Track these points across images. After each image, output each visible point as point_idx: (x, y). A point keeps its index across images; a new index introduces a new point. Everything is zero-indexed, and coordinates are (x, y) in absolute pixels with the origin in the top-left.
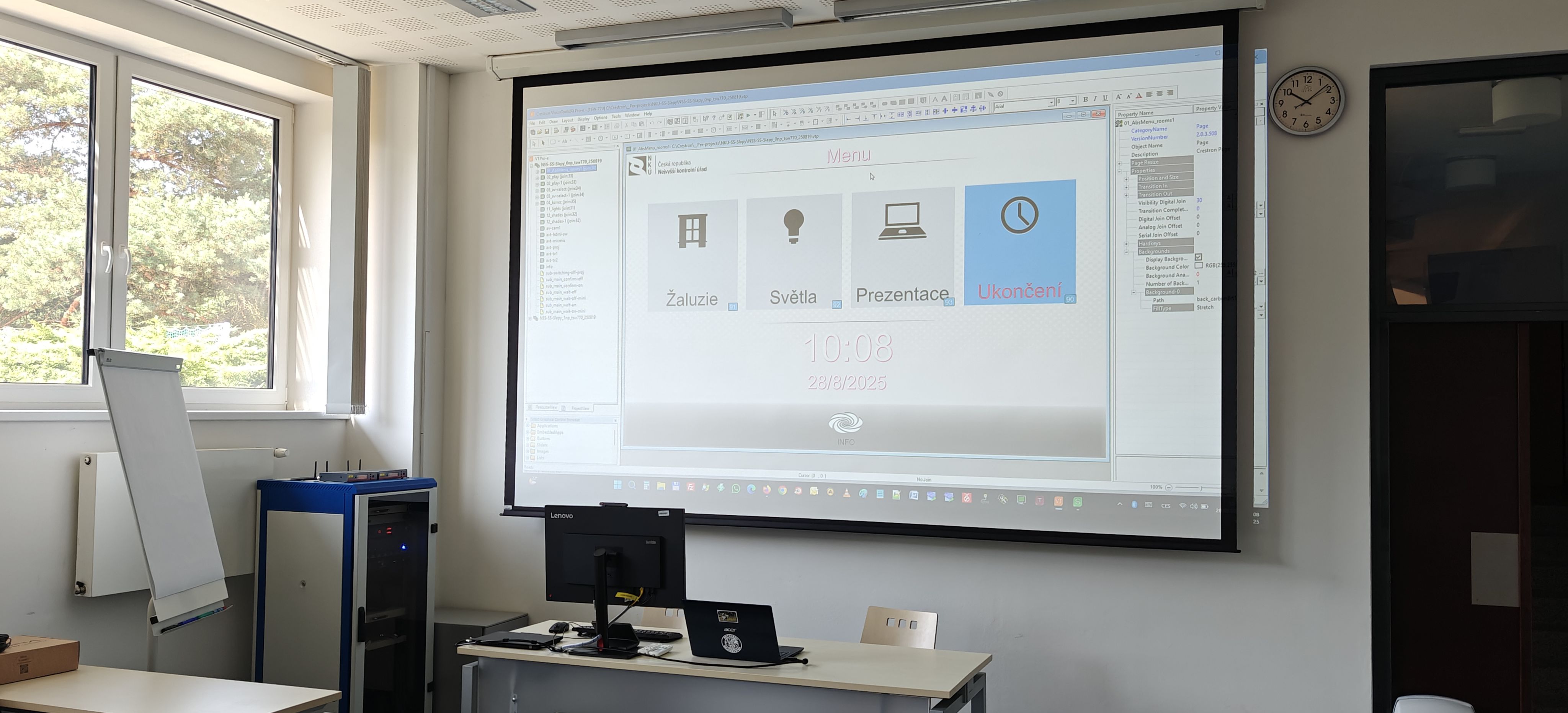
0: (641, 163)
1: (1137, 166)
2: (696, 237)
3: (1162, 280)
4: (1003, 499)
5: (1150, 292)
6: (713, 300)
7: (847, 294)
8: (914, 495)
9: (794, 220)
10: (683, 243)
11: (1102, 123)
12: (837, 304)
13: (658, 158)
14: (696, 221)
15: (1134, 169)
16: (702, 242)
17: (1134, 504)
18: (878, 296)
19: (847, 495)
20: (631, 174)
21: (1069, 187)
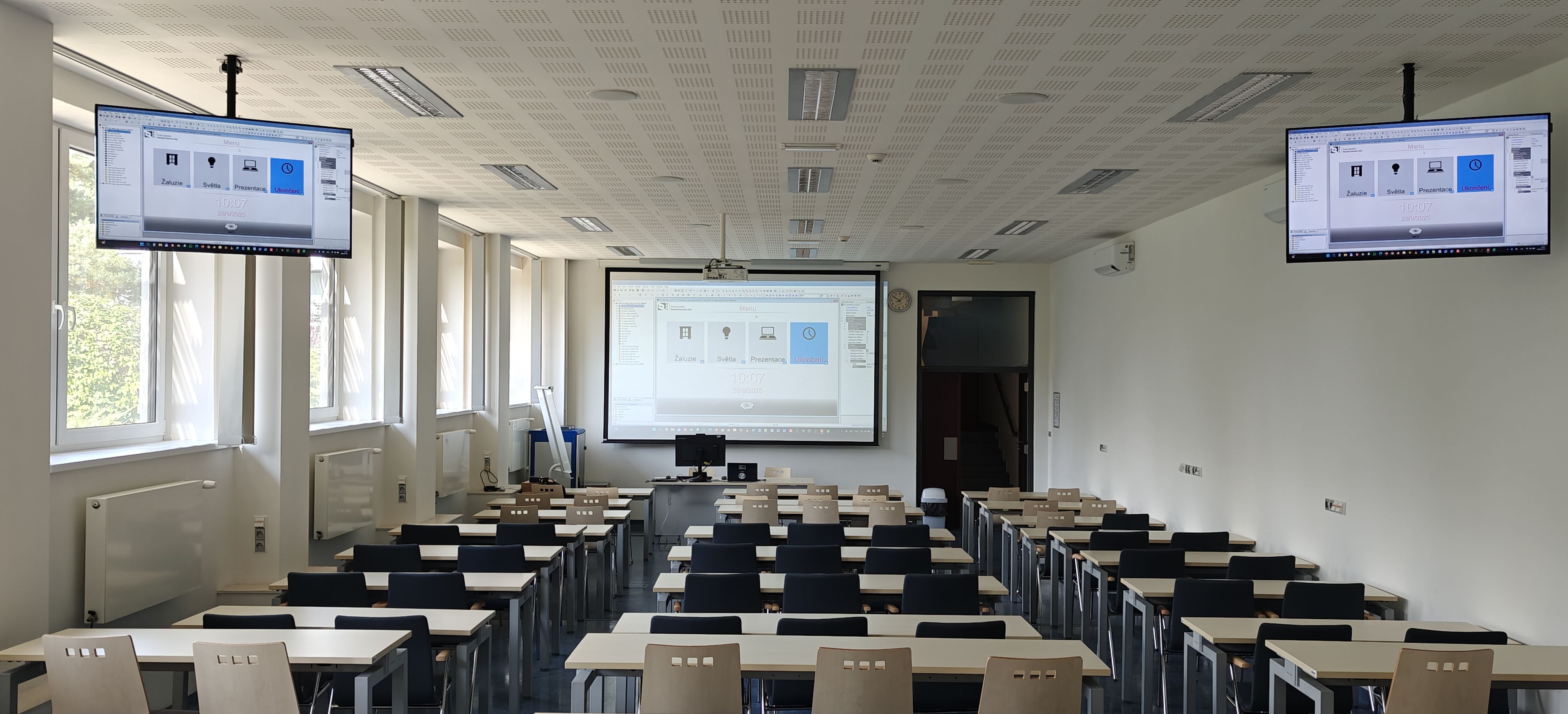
0: (663, 306)
1: (848, 319)
2: (687, 335)
3: (856, 357)
4: (803, 431)
5: (852, 361)
6: (694, 359)
7: (747, 358)
8: (772, 430)
9: (727, 331)
10: (681, 337)
11: (837, 304)
12: (744, 362)
13: (670, 304)
14: (687, 329)
15: (847, 320)
16: (689, 337)
17: (846, 431)
18: (759, 360)
19: (747, 431)
20: (659, 309)
21: (825, 325)
